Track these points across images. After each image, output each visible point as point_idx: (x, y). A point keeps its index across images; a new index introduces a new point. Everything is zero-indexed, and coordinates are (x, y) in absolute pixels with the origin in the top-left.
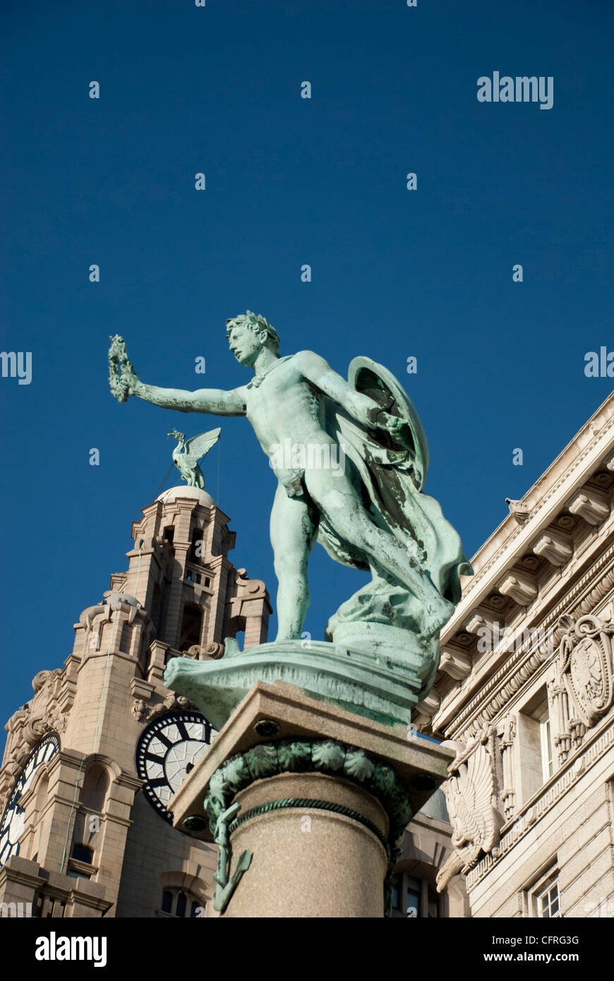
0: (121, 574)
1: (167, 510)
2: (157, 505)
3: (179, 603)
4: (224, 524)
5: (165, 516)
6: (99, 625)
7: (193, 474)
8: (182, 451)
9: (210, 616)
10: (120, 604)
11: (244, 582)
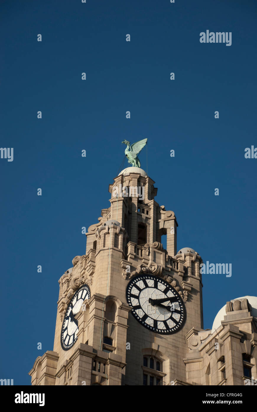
0: (106, 210)
1: (126, 179)
2: (121, 177)
3: (136, 223)
4: (152, 184)
5: (125, 182)
6: (103, 235)
7: (135, 161)
8: (129, 150)
9: (150, 228)
10: (113, 225)
11: (164, 212)
